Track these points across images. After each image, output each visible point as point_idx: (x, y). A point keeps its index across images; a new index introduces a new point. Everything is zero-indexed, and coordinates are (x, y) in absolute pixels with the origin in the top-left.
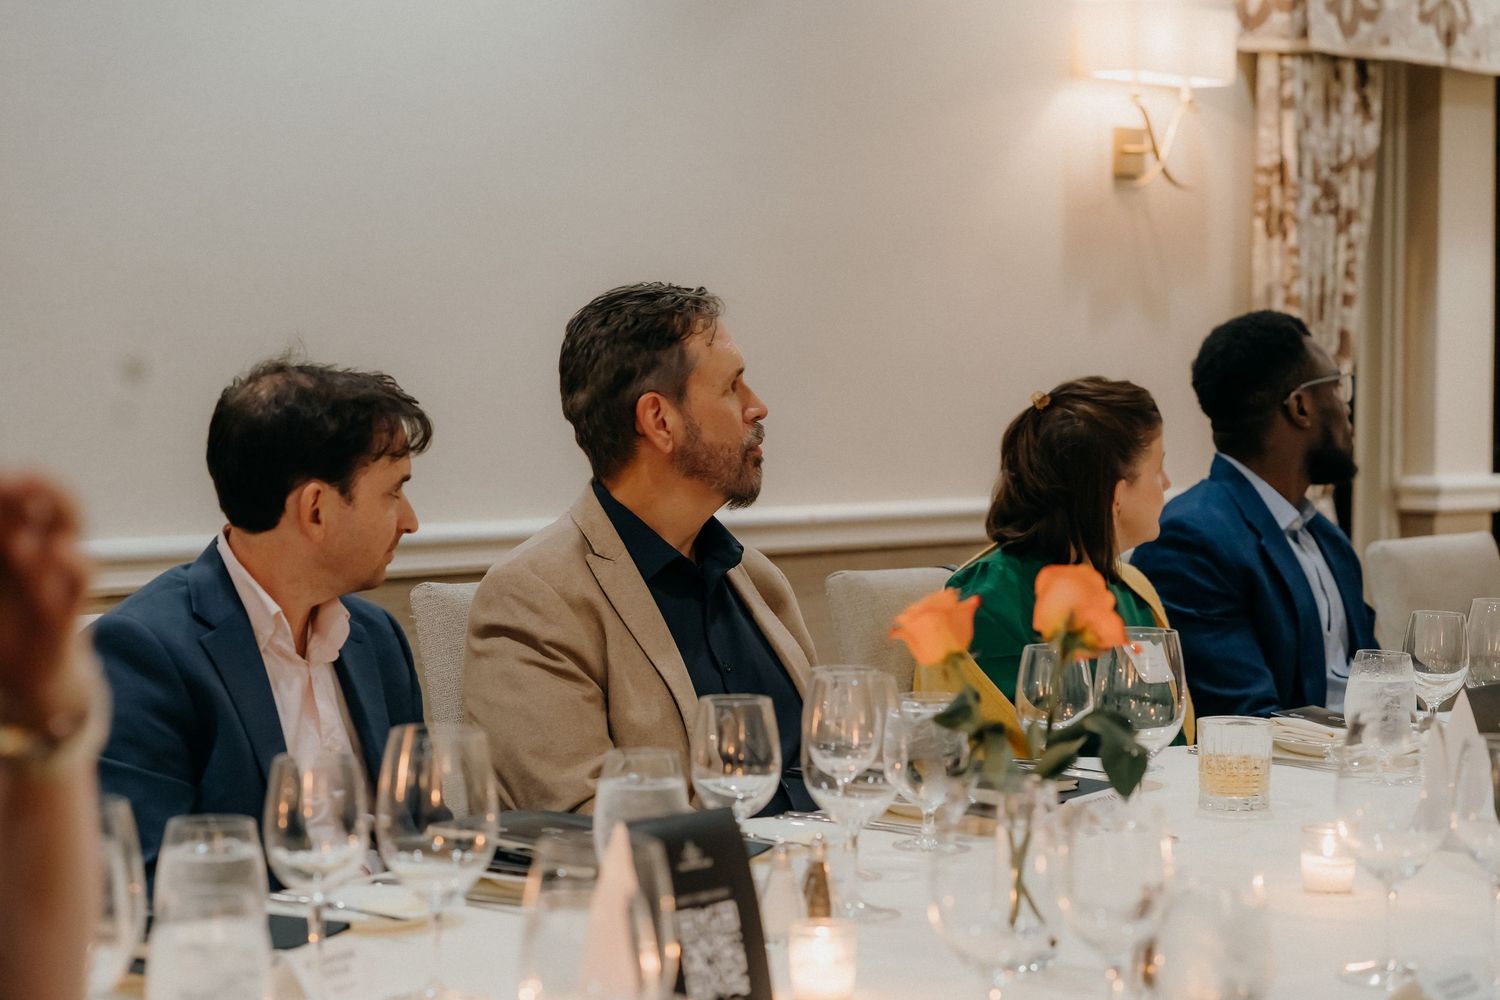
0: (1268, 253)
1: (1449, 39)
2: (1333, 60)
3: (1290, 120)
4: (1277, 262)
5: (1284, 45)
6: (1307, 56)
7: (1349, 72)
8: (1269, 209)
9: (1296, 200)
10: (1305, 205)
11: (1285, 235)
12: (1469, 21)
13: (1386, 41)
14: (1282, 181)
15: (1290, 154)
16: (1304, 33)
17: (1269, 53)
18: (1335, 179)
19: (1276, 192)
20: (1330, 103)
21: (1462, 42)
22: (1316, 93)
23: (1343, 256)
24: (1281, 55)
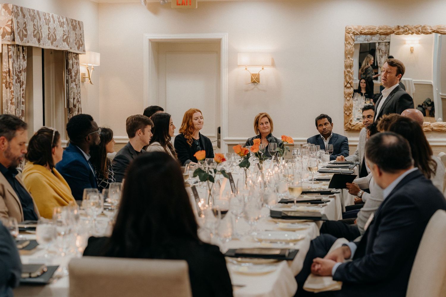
0: (7, 92)
1: (39, 41)
2: (18, 46)
3: (11, 61)
4: (9, 94)
5: (9, 43)
6: (13, 45)
7: (21, 48)
8: (6, 82)
9: (13, 79)
10: (14, 80)
11: (10, 88)
12: (42, 37)
13: (28, 42)
14: (9, 75)
15: (11, 69)
16: (14, 40)
17: (5, 44)
18: (19, 74)
19: (8, 77)
20: (18, 56)
21: (41, 42)
22: (15, 54)
23: (22, 92)
24: (8, 45)
